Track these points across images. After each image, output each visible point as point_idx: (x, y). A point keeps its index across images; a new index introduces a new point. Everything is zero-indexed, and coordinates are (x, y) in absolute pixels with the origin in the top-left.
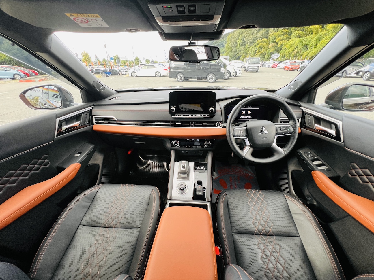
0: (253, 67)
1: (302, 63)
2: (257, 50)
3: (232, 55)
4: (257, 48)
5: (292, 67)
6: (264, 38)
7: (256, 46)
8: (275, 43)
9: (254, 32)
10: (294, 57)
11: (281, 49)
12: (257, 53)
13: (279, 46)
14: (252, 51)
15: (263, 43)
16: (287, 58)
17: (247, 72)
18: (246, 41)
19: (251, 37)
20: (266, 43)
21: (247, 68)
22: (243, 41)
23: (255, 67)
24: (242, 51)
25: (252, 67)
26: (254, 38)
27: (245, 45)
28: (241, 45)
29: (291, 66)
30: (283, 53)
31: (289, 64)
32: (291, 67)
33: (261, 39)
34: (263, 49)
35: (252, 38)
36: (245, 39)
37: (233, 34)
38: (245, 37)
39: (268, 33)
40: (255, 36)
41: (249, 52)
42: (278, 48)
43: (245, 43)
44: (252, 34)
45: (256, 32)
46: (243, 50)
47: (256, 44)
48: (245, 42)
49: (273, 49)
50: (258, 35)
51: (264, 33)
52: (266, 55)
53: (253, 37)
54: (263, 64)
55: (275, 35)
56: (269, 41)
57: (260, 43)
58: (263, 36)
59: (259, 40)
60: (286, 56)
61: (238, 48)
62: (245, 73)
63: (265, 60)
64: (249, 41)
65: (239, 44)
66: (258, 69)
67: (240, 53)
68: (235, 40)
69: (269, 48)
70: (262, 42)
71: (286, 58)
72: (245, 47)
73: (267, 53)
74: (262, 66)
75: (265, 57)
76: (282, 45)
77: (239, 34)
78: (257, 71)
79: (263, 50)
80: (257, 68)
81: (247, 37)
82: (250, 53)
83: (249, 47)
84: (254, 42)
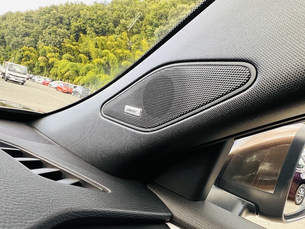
0: (17, 76)
1: (75, 87)
2: (23, 58)
4: (24, 55)
5: (66, 89)
7: (22, 53)
8: (46, 57)
9: (19, 35)
10: (67, 79)
11: (53, 67)
12: (22, 62)
13: (50, 62)
14: (16, 57)
15: (31, 52)
16: (60, 78)
17: (6, 81)
18: (7, 40)
19: (15, 39)
20: (34, 53)
21: (6, 75)
22: (2, 40)
23: (19, 77)
25: (14, 76)
26: (19, 42)
29: (65, 87)
30: (54, 71)
31: (62, 85)
32: (64, 89)
33: (29, 47)
34: (31, 59)
36: (6, 38)
38: (6, 35)
39: (36, 43)
40: (19, 39)
41: (11, 57)
42: (49, 64)
43: (5, 43)
44: (16, 36)
45: (21, 36)
47: (21, 50)
48: (5, 42)
49: (44, 64)
50: (24, 40)
52: (35, 68)
53: (17, 40)
54: (32, 77)
55: (45, 49)
56: (39, 53)
57: (27, 51)
58: (31, 44)
59: (25, 46)
60: (58, 76)
62: (3, 81)
63: (34, 73)
64: (11, 43)
66: (24, 81)
69: (38, 61)
70: (29, 50)
71: (58, 78)
72: (5, 48)
73: (36, 65)
74: (30, 79)
75: (34, 70)
76: (53, 63)
78: (23, 84)
79: (31, 61)
80: (23, 79)
81: (9, 36)
82: (13, 58)
83: (11, 50)
84: (18, 47)
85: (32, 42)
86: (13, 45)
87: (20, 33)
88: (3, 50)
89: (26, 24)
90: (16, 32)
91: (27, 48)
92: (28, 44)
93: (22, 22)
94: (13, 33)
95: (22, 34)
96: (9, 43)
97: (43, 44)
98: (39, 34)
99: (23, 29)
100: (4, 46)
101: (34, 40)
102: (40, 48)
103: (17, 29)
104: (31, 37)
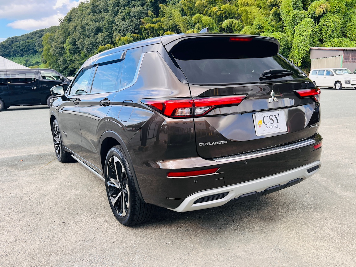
3: (59, 67)
6: (107, 43)
9: (90, 34)
18: (79, 46)
19: (88, 41)
22: (75, 47)
24: (78, 62)
26: (92, 42)
27: (79, 52)
28: (72, 52)
33: (105, 45)
35: (89, 43)
36: (78, 43)
37: (53, 34)
38: (77, 40)
39: (111, 37)
40: (92, 39)
43: (78, 50)
44: (87, 37)
45: (93, 34)
46: (78, 60)
47: (98, 51)
48: (78, 48)
50: (97, 38)
51: (106, 36)
53: (90, 41)
55: (123, 40)
57: (104, 50)
58: (107, 41)
59: (100, 46)
61: (68, 57)
64: (85, 47)
65: (67, 50)
67: (74, 64)
68: (59, 44)
72: (80, 56)
77: (64, 35)
81: (81, 40)
83: (87, 56)
84: (93, 49)
85: (106, 37)
86: (87, 48)
87: (92, 31)
88: (79, 58)
89: (94, 18)
90: (86, 32)
91: (103, 46)
92: (103, 41)
93: (89, 16)
94: (84, 34)
95: (93, 32)
96: (83, 47)
97: (120, 35)
98: (111, 24)
99: (93, 25)
100: (79, 53)
101: (108, 34)
102: (117, 41)
103: (87, 28)
104: (104, 31)
